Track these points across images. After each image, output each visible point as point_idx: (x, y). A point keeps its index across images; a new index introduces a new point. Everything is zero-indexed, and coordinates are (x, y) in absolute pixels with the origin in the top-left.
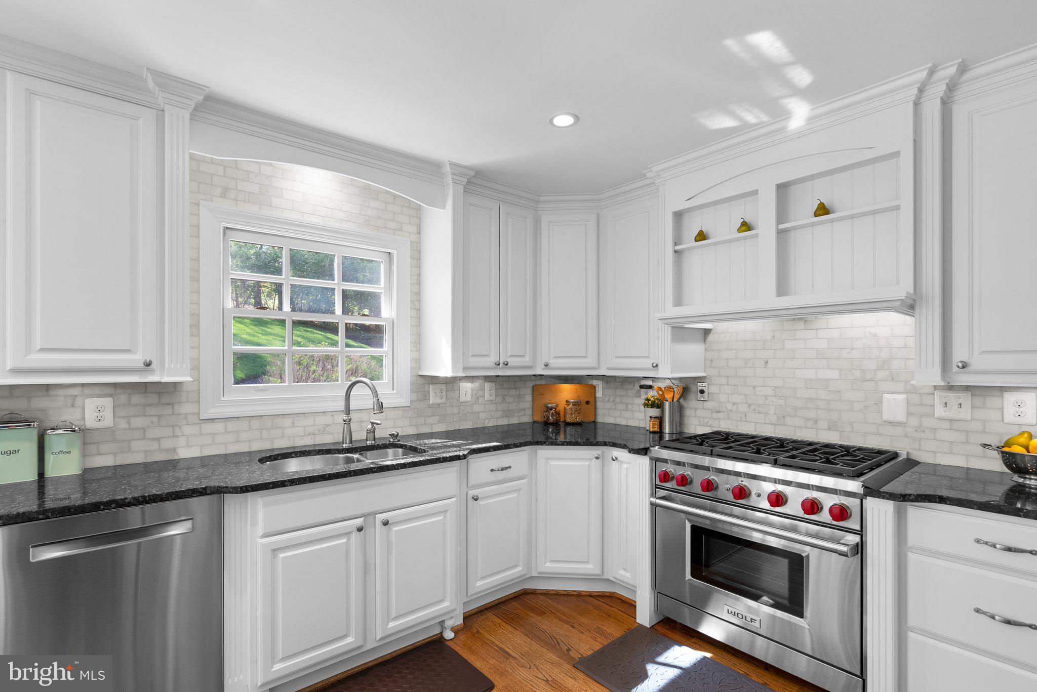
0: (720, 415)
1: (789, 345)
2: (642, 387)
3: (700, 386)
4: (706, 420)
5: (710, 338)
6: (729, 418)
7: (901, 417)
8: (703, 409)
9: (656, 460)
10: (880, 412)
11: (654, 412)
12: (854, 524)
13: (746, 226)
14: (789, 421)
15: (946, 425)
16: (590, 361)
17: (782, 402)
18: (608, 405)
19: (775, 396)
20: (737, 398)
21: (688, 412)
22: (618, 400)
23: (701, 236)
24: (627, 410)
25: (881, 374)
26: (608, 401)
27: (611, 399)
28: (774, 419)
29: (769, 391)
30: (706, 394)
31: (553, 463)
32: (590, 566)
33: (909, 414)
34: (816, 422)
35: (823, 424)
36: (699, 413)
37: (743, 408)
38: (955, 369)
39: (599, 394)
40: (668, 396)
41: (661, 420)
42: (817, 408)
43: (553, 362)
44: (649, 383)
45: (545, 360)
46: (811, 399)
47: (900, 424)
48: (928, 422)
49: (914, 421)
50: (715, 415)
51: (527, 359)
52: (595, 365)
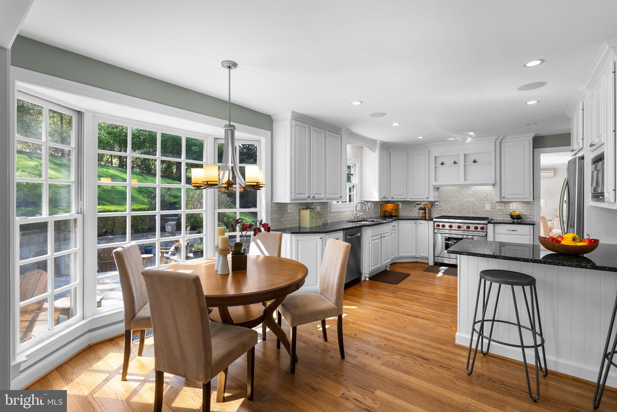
0: (442, 211)
1: (462, 192)
2: (417, 204)
3: (436, 204)
4: (438, 213)
5: (439, 190)
6: (445, 212)
7: (489, 209)
8: (437, 210)
9: (434, 222)
10: (485, 208)
11: (423, 211)
12: (485, 230)
13: (455, 163)
14: (462, 212)
15: (499, 211)
16: (404, 197)
17: (460, 207)
18: (403, 210)
19: (459, 206)
20: (448, 207)
21: (433, 211)
22: (408, 208)
23: (442, 164)
24: (411, 211)
25: (485, 199)
26: (404, 209)
27: (405, 208)
28: (458, 211)
29: (457, 204)
30: (438, 206)
31: (403, 225)
32: (413, 254)
33: (491, 209)
34: (469, 212)
35: (472, 212)
36: (436, 211)
37: (450, 209)
38: (502, 198)
39: (400, 207)
40: (426, 207)
41: (425, 213)
42: (470, 208)
43: (395, 197)
44: (419, 203)
45: (392, 196)
46: (468, 206)
47: (489, 211)
48: (495, 210)
49: (492, 210)
50: (441, 211)
51: (388, 196)
52: (406, 197)
